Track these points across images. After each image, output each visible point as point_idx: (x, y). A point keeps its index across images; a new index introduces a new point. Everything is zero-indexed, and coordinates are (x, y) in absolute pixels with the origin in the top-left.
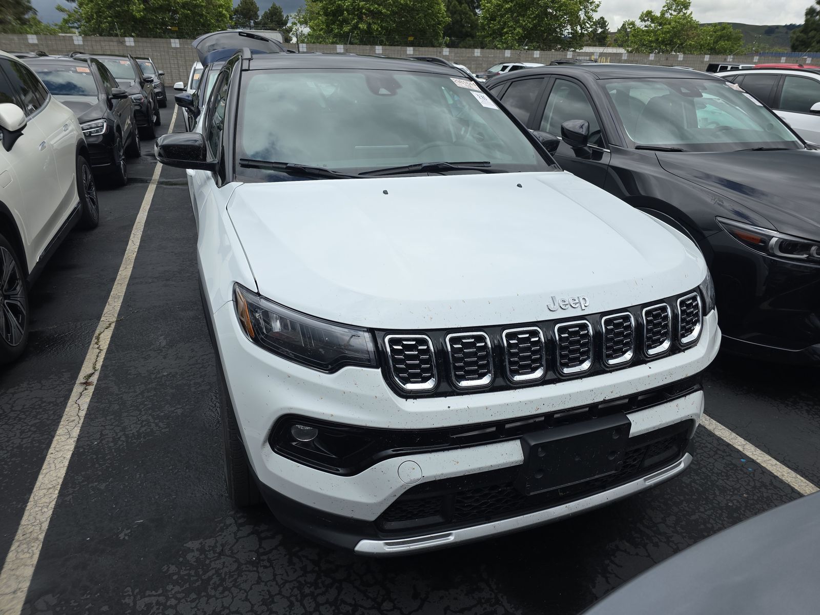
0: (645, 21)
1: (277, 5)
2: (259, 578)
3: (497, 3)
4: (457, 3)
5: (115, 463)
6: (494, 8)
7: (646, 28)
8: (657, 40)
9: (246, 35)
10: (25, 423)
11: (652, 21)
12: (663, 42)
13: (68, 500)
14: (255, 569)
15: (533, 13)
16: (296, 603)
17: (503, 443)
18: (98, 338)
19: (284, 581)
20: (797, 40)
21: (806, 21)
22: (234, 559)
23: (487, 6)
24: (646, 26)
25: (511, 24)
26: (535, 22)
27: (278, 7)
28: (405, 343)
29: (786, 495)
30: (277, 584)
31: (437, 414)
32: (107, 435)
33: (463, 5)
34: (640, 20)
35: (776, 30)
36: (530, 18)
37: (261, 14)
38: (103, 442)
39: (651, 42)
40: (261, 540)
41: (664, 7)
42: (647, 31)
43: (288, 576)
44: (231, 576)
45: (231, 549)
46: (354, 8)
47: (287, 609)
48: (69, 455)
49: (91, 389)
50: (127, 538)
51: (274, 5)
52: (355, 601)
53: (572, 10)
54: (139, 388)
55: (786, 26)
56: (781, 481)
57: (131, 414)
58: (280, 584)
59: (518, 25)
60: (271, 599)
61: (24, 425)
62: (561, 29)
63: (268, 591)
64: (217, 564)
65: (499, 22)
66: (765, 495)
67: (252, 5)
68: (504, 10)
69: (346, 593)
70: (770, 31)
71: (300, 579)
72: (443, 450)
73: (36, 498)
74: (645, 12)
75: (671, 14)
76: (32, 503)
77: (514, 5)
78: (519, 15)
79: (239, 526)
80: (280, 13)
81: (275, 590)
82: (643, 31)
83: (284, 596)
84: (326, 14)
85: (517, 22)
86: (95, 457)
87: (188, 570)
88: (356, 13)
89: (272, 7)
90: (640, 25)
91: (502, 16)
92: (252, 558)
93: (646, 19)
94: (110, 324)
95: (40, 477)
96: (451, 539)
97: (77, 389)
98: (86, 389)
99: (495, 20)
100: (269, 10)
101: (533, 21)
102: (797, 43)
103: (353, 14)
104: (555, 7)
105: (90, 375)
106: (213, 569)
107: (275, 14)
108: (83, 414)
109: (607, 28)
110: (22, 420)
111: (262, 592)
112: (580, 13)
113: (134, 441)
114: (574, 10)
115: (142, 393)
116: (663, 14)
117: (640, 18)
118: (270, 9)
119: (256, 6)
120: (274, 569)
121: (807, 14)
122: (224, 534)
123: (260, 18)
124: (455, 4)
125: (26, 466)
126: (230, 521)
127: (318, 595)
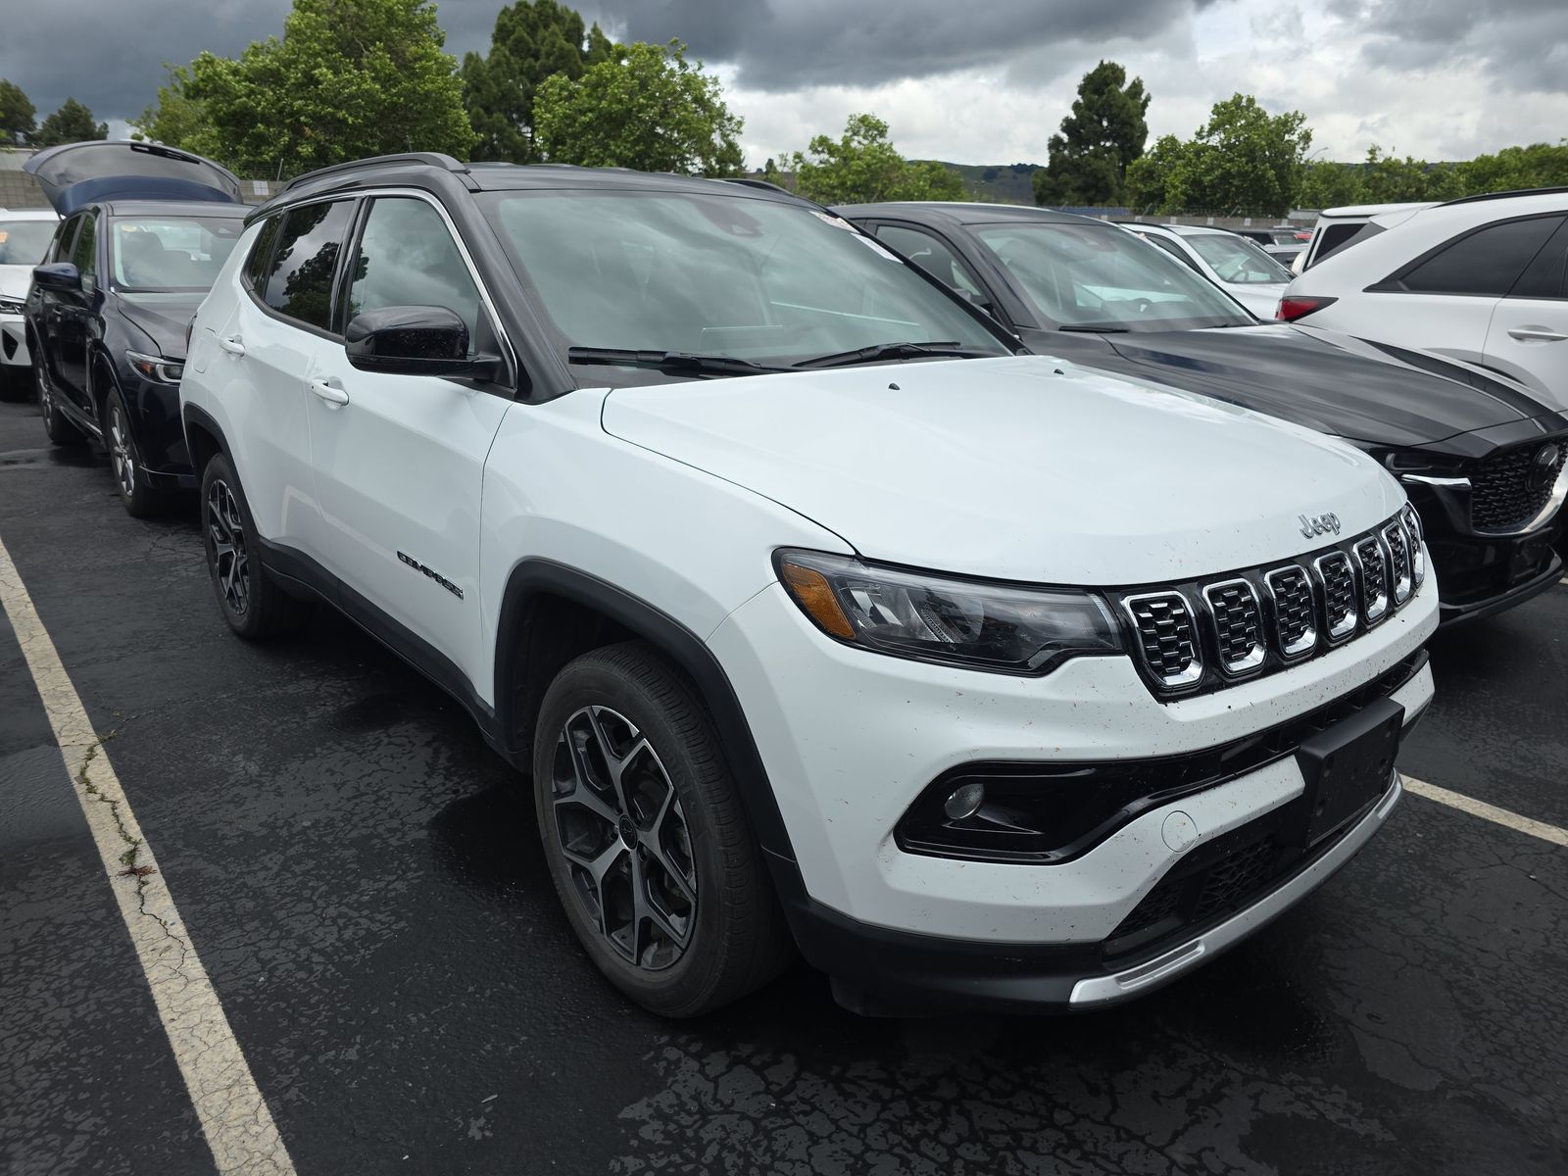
0: (819, 152)
1: (79, 102)
2: (811, 1134)
3: (564, 113)
4: (481, 111)
5: (342, 1006)
6: (559, 122)
7: (823, 165)
8: (843, 184)
9: (147, 149)
10: (49, 974)
11: (831, 153)
12: (854, 188)
13: (295, 1098)
14: (789, 1121)
15: (633, 134)
16: (910, 1156)
17: (1278, 763)
18: (83, 778)
19: (859, 1127)
20: (1043, 186)
21: (1052, 158)
22: (738, 1116)
23: (545, 119)
24: (821, 162)
25: (595, 151)
26: (637, 148)
27: (81, 107)
28: (1154, 606)
29: (1467, 824)
30: (850, 1135)
31: (1217, 720)
32: (274, 958)
33: (495, 115)
34: (811, 151)
35: (1000, 173)
36: (627, 142)
37: (40, 121)
38: (277, 973)
39: (833, 188)
40: (759, 1070)
41: (846, 131)
42: (824, 171)
43: (859, 1116)
44: (756, 1146)
45: (716, 1100)
46: (281, 112)
47: (903, 1169)
48: (218, 1014)
49: (157, 881)
50: (487, 1133)
51: (71, 101)
52: (1007, 1125)
53: (700, 131)
54: (271, 859)
55: (1012, 167)
56: (1448, 807)
57: (296, 910)
58: (856, 1134)
59: (607, 153)
60: (860, 1162)
61: (52, 978)
62: (682, 163)
63: (843, 1150)
64: (710, 1132)
65: (573, 147)
66: (1442, 829)
67: (17, 100)
68: (580, 126)
69: (980, 1117)
70: (991, 174)
71: (884, 1116)
72: (1213, 786)
73: (213, 1112)
74: (817, 138)
75: (859, 143)
76: (212, 1123)
77: (597, 118)
78: (608, 136)
79: (698, 1057)
80: (87, 119)
81: (857, 1147)
82: (816, 169)
83: (880, 1152)
84: (220, 122)
85: (606, 147)
86: (283, 1005)
87: (662, 1156)
88: (288, 121)
89: (66, 107)
90: (814, 160)
91: (575, 136)
92: (769, 1106)
93: (820, 149)
94: (91, 750)
95: (187, 1071)
96: (1201, 950)
97: (123, 890)
98: (144, 883)
99: (564, 144)
100: (60, 112)
101: (633, 146)
102: (1046, 192)
103: (281, 123)
104: (669, 124)
105: (131, 855)
106: (710, 1142)
107: (76, 121)
108: (179, 929)
109: (743, 165)
110: (38, 971)
111: (835, 1155)
112: (713, 136)
113: (347, 958)
114: (704, 131)
115: (284, 867)
116: (847, 142)
117: (810, 148)
118: (63, 109)
119: (28, 103)
120: (824, 1113)
121: (1050, 147)
122: (680, 1077)
123: (39, 127)
124: (478, 113)
125: (130, 1057)
126: (672, 1054)
127: (937, 1132)
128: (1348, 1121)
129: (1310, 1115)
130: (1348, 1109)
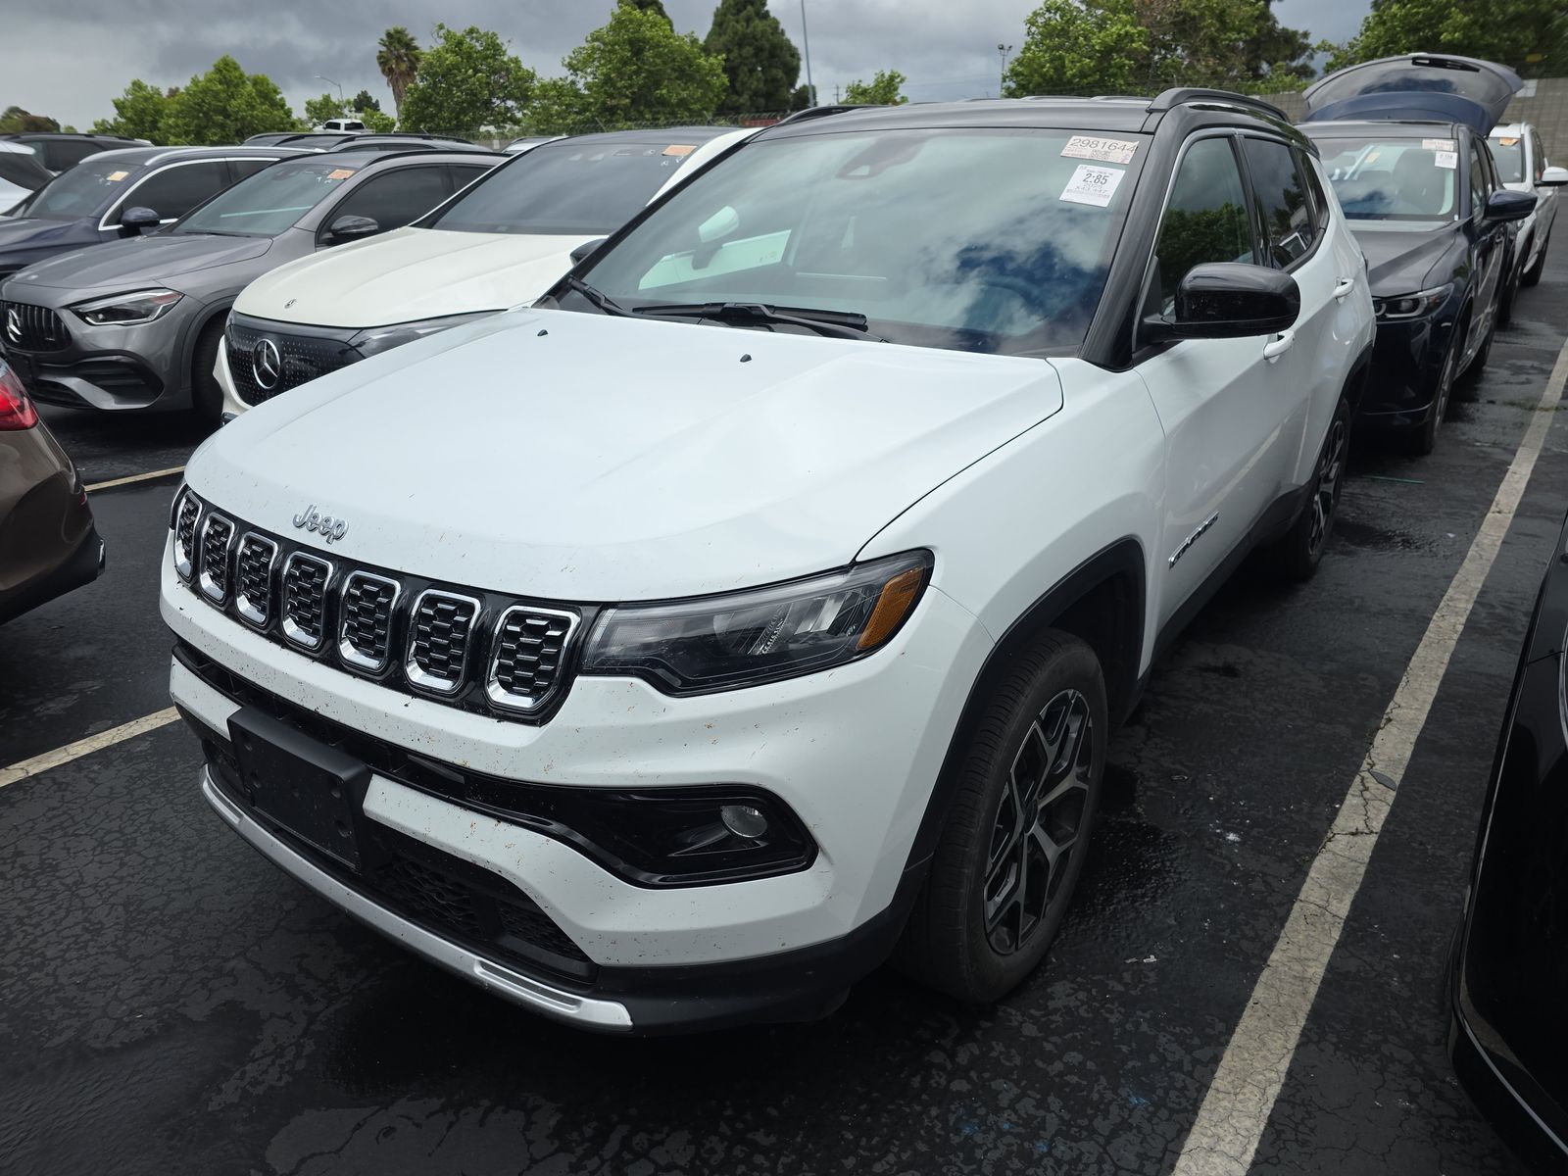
9: (1427, 62)
128: (242, 1078)
129: (257, 1052)
130: (255, 1083)
